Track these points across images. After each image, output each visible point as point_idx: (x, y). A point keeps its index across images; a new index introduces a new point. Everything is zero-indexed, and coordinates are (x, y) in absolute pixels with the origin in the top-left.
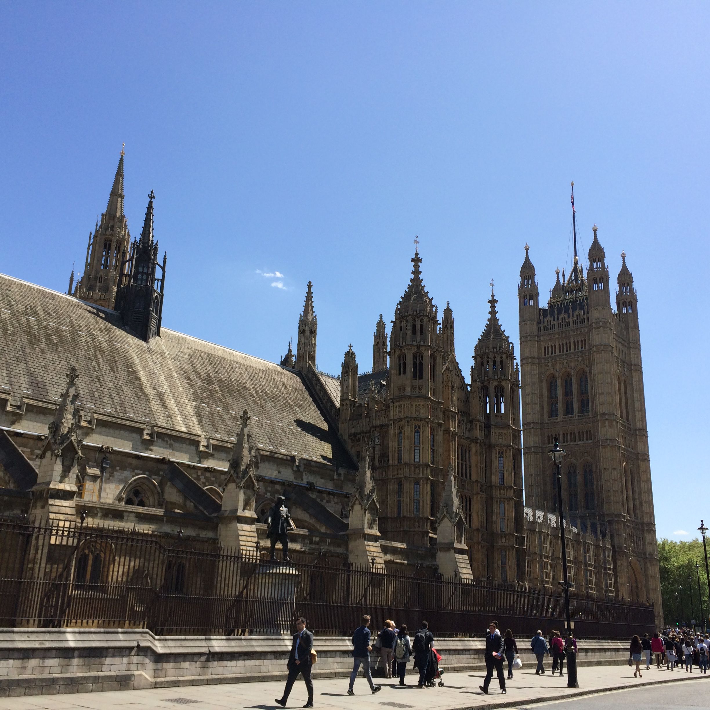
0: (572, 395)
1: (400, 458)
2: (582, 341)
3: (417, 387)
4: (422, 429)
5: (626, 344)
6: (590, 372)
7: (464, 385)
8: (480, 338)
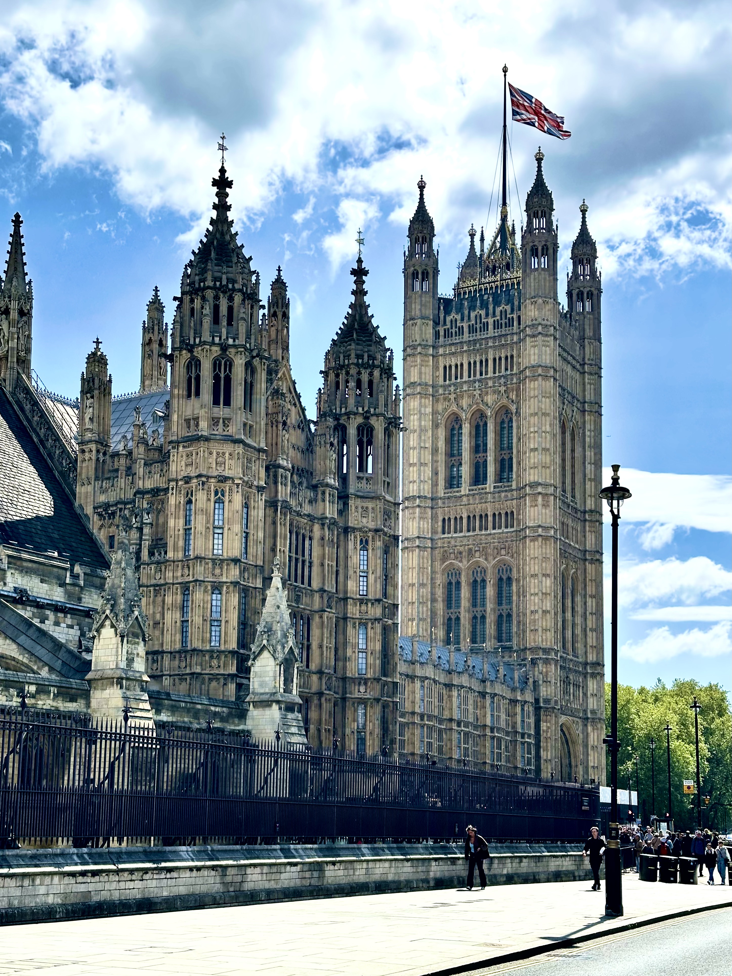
0: (485, 451)
1: (186, 549)
2: (506, 358)
3: (221, 421)
4: (227, 497)
5: (578, 366)
6: (518, 413)
7: (304, 423)
8: (336, 338)
